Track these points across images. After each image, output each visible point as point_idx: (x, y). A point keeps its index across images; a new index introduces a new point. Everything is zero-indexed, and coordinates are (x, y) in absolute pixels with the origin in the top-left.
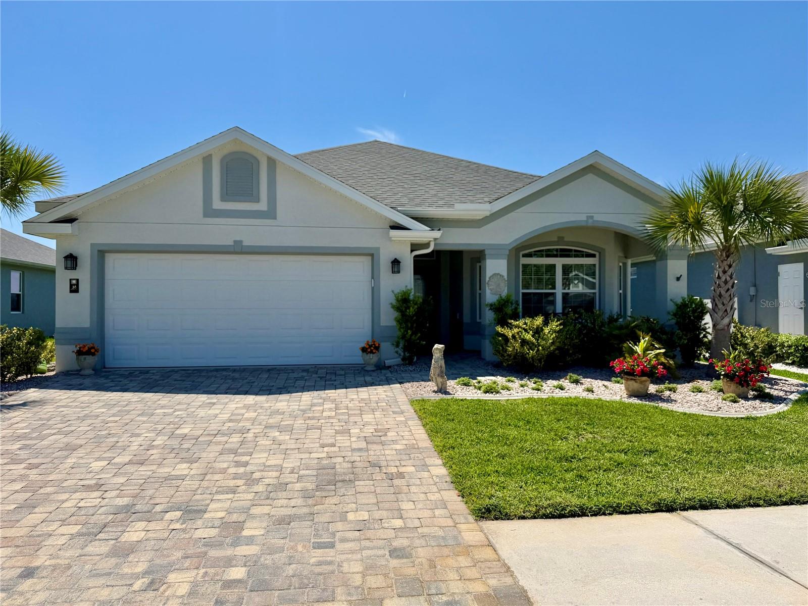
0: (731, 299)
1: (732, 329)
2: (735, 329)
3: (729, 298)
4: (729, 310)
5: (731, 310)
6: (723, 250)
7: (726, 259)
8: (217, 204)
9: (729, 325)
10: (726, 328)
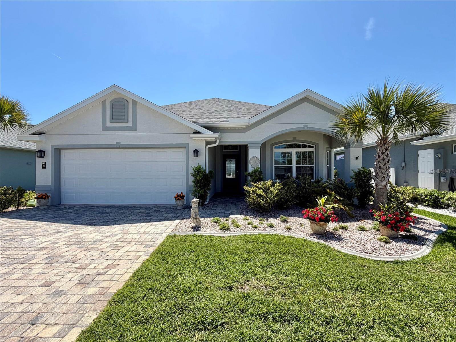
0: (387, 170)
1: (388, 188)
2: (390, 188)
3: (386, 169)
4: (385, 176)
5: (387, 176)
6: (382, 140)
7: (383, 145)
8: (109, 124)
9: (386, 186)
10: (384, 187)
